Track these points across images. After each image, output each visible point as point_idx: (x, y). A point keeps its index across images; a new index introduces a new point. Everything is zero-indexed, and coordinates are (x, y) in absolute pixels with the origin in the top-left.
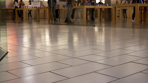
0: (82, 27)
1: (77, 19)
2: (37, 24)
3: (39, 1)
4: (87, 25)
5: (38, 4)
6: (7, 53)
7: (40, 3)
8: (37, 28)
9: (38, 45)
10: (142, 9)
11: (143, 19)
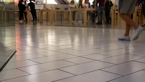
0: (83, 29)
1: (77, 21)
2: (40, 25)
3: (42, 4)
4: (87, 27)
5: (41, 6)
6: (16, 51)
7: (43, 5)
8: (40, 29)
9: (41, 45)
10: (139, 12)
11: (140, 21)
